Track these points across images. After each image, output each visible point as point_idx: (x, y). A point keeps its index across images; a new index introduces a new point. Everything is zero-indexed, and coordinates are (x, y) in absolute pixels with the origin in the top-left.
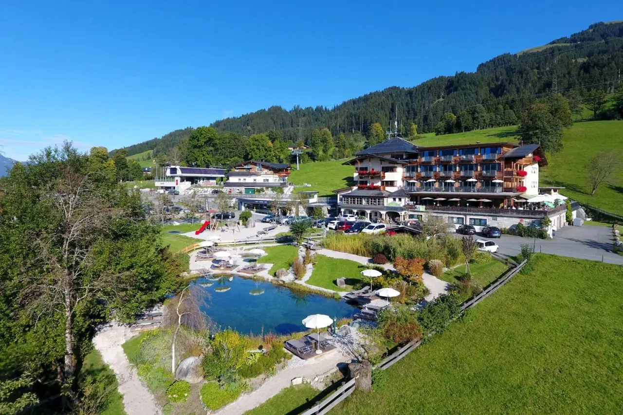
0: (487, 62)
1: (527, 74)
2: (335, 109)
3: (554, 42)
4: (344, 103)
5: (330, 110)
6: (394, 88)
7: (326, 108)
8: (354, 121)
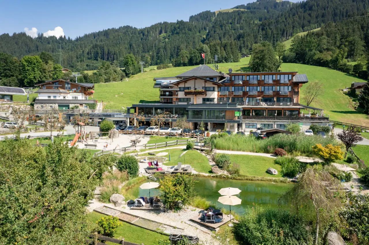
0: (195, 15)
1: (225, 27)
2: (77, 40)
3: (237, 7)
4: (86, 36)
5: (73, 40)
6: (128, 27)
7: (69, 38)
8: (99, 52)
